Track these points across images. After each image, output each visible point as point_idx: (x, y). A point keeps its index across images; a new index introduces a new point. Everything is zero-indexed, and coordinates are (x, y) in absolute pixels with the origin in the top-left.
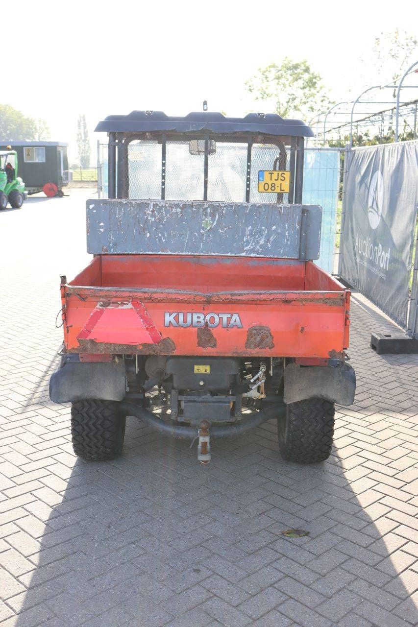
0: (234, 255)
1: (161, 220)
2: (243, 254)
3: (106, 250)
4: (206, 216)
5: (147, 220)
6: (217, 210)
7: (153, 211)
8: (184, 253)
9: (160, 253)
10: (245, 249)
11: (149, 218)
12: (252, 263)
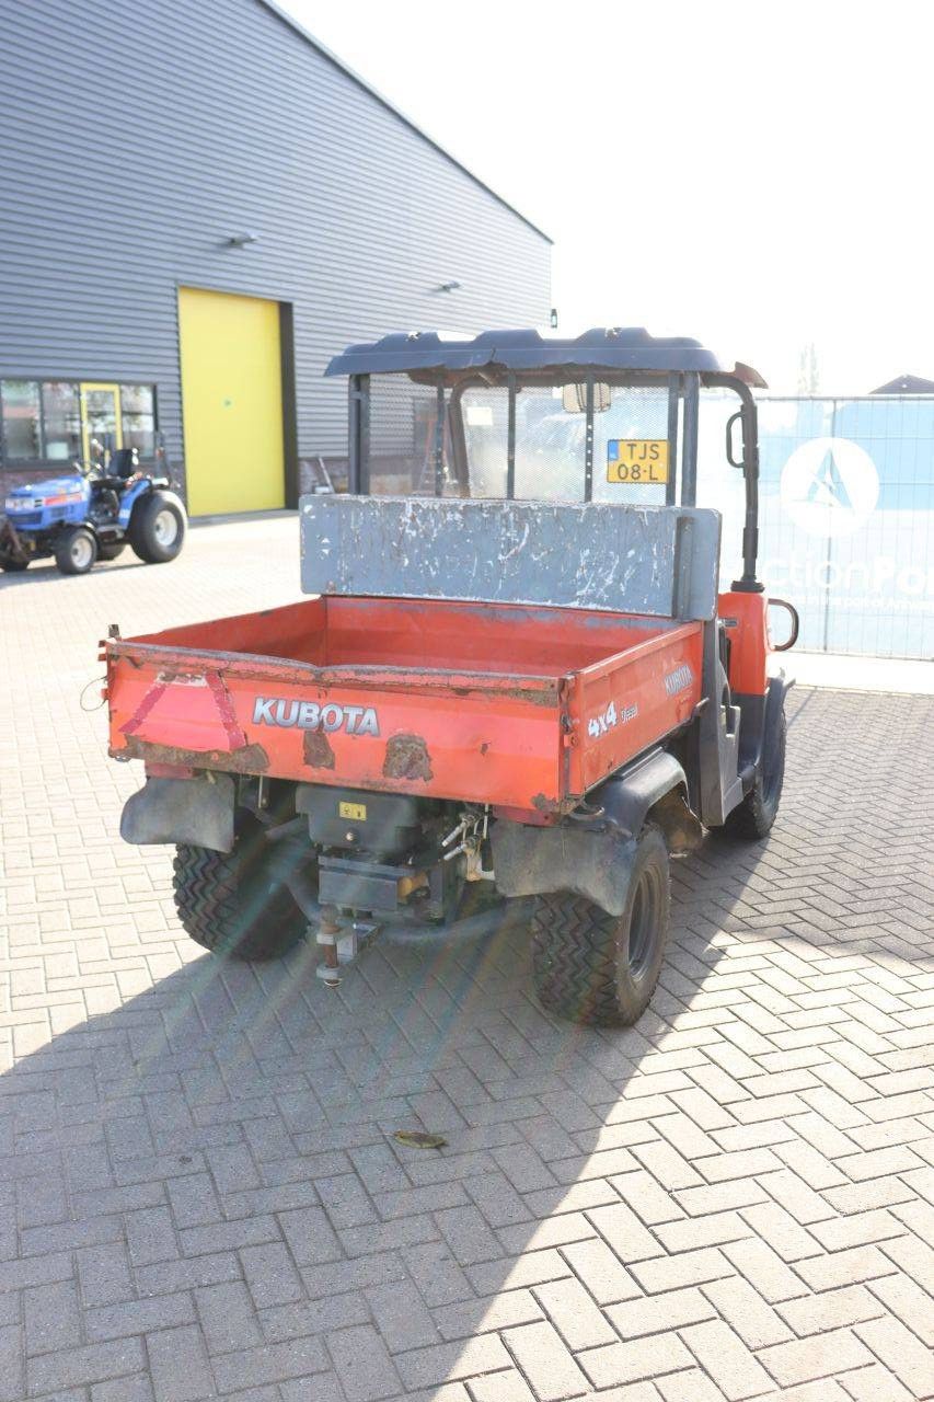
0: (557, 605)
1: (427, 535)
2: (575, 604)
3: (334, 588)
4: (507, 527)
5: (402, 536)
6: (526, 517)
7: (413, 518)
8: (468, 599)
9: (426, 596)
10: (578, 593)
11: (407, 531)
12: (589, 623)
